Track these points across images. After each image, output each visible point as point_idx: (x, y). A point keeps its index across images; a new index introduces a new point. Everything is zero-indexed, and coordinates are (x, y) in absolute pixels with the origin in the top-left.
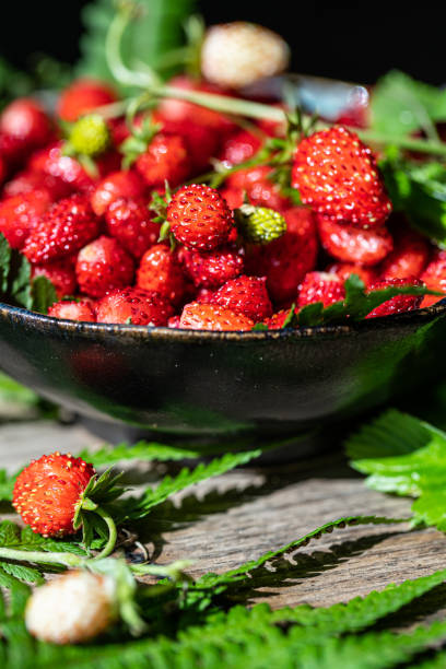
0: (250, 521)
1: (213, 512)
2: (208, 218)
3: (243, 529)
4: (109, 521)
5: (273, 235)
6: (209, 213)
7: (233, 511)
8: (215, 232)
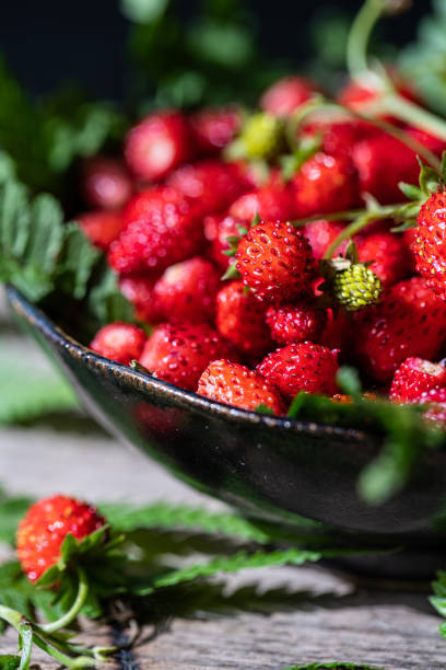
0: (286, 633)
1: (255, 611)
2: (268, 264)
3: (267, 641)
4: (83, 589)
5: (360, 302)
6: (271, 258)
7: (279, 617)
8: (274, 282)
